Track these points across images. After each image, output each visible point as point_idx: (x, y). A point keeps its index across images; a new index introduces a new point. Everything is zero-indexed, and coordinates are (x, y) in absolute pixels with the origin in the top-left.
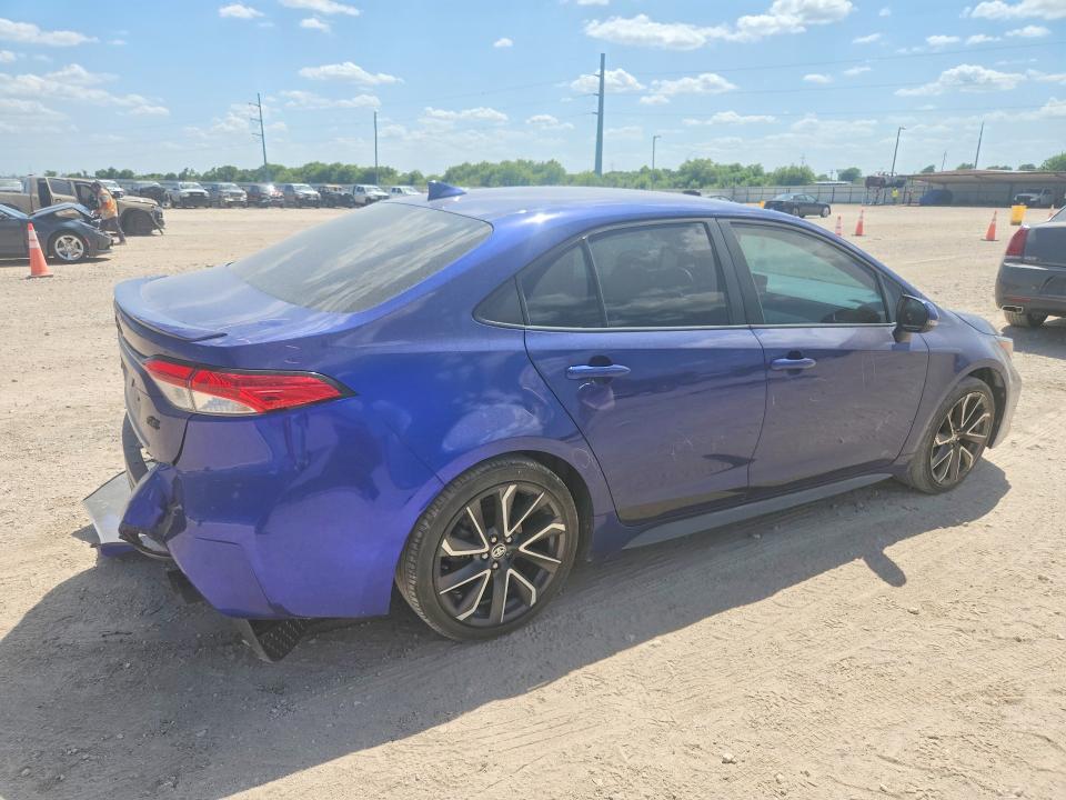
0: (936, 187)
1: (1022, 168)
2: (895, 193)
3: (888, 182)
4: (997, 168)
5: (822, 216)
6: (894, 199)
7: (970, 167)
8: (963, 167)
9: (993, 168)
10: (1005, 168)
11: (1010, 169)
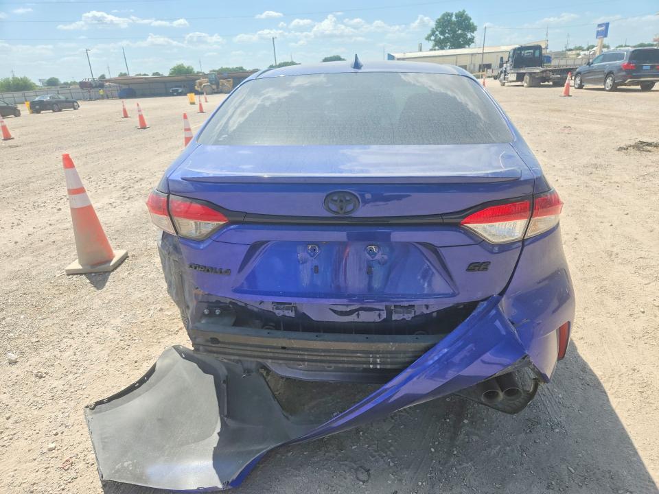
0: (124, 87)
1: (154, 74)
2: (101, 92)
3: (94, 85)
4: (140, 75)
5: (75, 109)
6: (102, 95)
7: (125, 74)
8: (121, 75)
9: (137, 75)
10: (145, 75)
11: (148, 75)
